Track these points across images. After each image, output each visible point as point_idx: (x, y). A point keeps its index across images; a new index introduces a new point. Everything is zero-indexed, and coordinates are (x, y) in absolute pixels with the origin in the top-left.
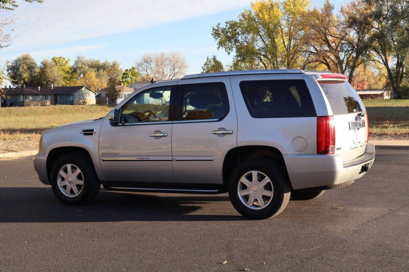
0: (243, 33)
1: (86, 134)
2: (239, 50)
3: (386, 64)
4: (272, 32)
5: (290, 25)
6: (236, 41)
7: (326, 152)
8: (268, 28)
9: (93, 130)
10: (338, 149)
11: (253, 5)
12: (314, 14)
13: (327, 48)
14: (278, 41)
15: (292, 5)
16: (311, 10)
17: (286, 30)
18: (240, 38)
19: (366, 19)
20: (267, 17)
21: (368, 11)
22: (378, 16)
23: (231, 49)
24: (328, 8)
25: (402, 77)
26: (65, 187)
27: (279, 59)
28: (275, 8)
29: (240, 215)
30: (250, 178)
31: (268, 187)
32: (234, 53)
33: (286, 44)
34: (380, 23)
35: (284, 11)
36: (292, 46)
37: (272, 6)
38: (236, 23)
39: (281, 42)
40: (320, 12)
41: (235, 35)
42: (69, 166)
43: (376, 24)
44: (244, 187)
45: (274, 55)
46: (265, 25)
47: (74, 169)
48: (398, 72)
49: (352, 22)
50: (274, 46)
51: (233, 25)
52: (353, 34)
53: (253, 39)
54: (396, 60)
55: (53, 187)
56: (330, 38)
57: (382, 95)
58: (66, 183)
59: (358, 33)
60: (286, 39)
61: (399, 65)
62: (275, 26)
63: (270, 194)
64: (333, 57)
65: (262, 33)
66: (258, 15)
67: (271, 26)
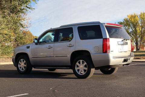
4: (135, 26)
5: (142, 23)
7: (106, 52)
8: (134, 24)
10: (111, 51)
11: (128, 16)
15: (143, 16)
17: (140, 25)
20: (133, 20)
27: (138, 36)
28: (136, 17)
29: (77, 77)
30: (79, 63)
31: (85, 66)
33: (141, 30)
35: (140, 18)
36: (143, 30)
37: (135, 16)
38: (122, 23)
39: (139, 29)
44: (78, 66)
45: (136, 34)
46: (132, 23)
47: (23, 61)
50: (136, 31)
53: (128, 29)
58: (21, 66)
60: (140, 28)
62: (136, 23)
63: (86, 69)
66: (130, 20)
67: (135, 23)
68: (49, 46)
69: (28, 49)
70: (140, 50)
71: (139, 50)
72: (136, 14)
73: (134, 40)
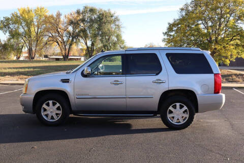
0: (13, 24)
1: (63, 82)
2: (10, 32)
3: (86, 44)
4: (29, 24)
5: (38, 22)
6: (9, 28)
8: (27, 23)
9: (69, 80)
11: (19, 10)
12: (52, 17)
13: (57, 35)
14: (32, 29)
15: (40, 11)
16: (50, 15)
17: (36, 24)
18: (11, 26)
19: (77, 22)
20: (27, 16)
21: (78, 18)
22: (83, 20)
23: (6, 32)
24: (59, 15)
25: (93, 51)
26: (47, 115)
32: (8, 34)
33: (36, 31)
34: (84, 24)
35: (35, 14)
36: (39, 32)
37: (29, 11)
38: (9, 18)
39: (34, 30)
40: (55, 16)
41: (8, 24)
42: (51, 102)
43: (82, 25)
46: (25, 20)
47: (54, 104)
48: (92, 48)
49: (71, 23)
50: (30, 32)
51: (7, 19)
52: (70, 29)
53: (18, 27)
54: (91, 42)
55: (37, 116)
56: (59, 30)
57: (80, 59)
59: (73, 28)
60: (36, 28)
61: (93, 44)
62: (31, 22)
64: (60, 39)
65: (23, 25)
66: (22, 15)
67: (29, 21)
68: (115, 81)
69: (65, 84)
70: (35, 59)
71: (33, 58)
72: (30, 8)
73: (27, 44)
